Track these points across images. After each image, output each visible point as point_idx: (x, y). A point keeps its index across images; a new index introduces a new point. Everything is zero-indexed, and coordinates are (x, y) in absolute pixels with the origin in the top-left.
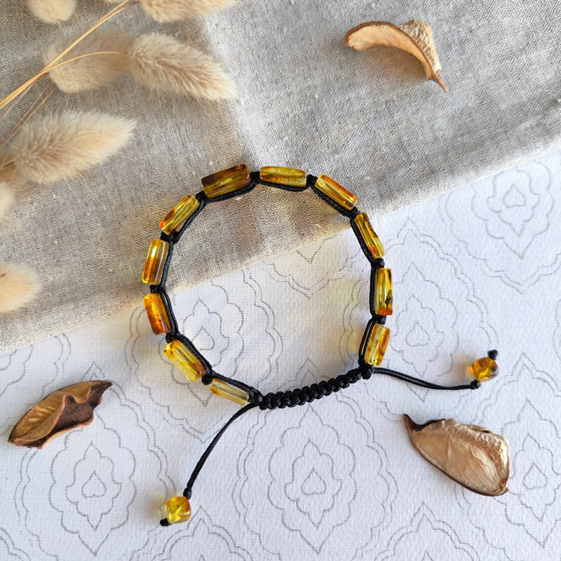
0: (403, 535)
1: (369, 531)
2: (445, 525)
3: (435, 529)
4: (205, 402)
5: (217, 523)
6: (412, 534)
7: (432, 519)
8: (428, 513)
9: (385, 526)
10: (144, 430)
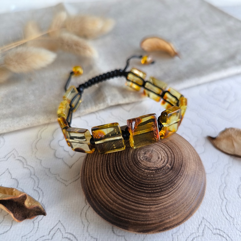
0: (194, 239)
1: (171, 236)
2: (221, 232)
3: (215, 234)
4: (70, 166)
5: (69, 232)
6: (200, 237)
7: (211, 228)
8: (208, 224)
9: (181, 233)
10: (33, 179)
